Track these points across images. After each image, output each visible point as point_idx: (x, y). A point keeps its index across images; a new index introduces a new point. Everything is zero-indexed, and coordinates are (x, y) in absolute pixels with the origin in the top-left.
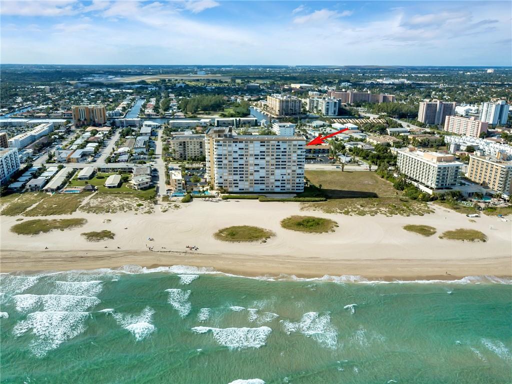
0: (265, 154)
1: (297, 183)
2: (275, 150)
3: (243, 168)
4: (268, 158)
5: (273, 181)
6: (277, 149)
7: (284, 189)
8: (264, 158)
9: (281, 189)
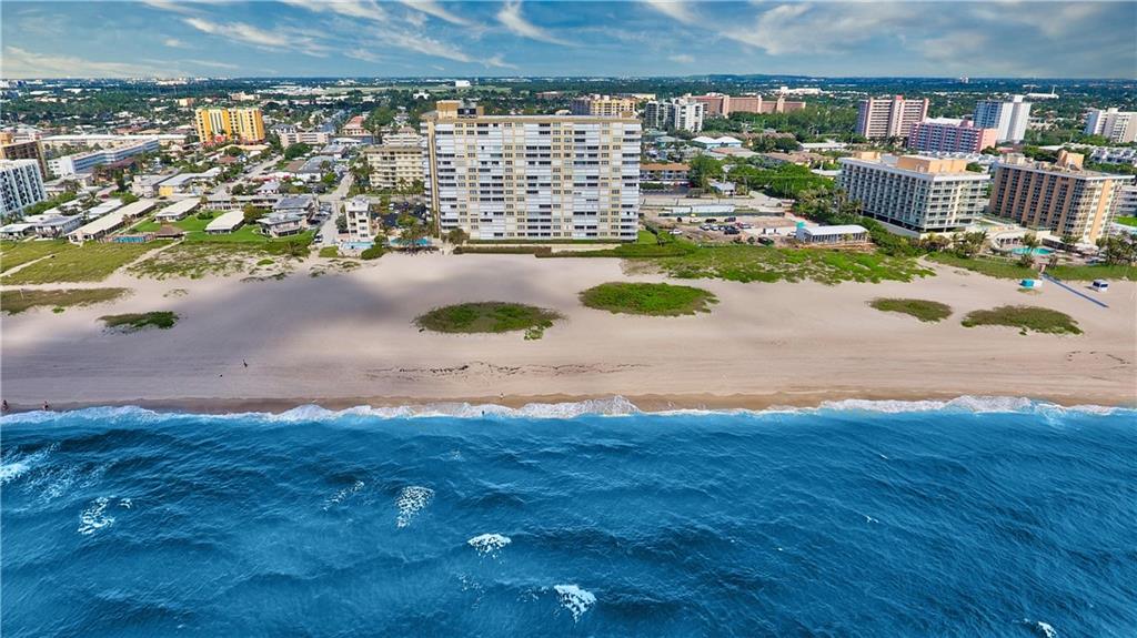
0: (552, 152)
1: (623, 220)
2: (574, 144)
3: (502, 185)
4: (556, 162)
5: (570, 214)
6: (576, 140)
7: (595, 234)
8: (549, 163)
9: (588, 234)
